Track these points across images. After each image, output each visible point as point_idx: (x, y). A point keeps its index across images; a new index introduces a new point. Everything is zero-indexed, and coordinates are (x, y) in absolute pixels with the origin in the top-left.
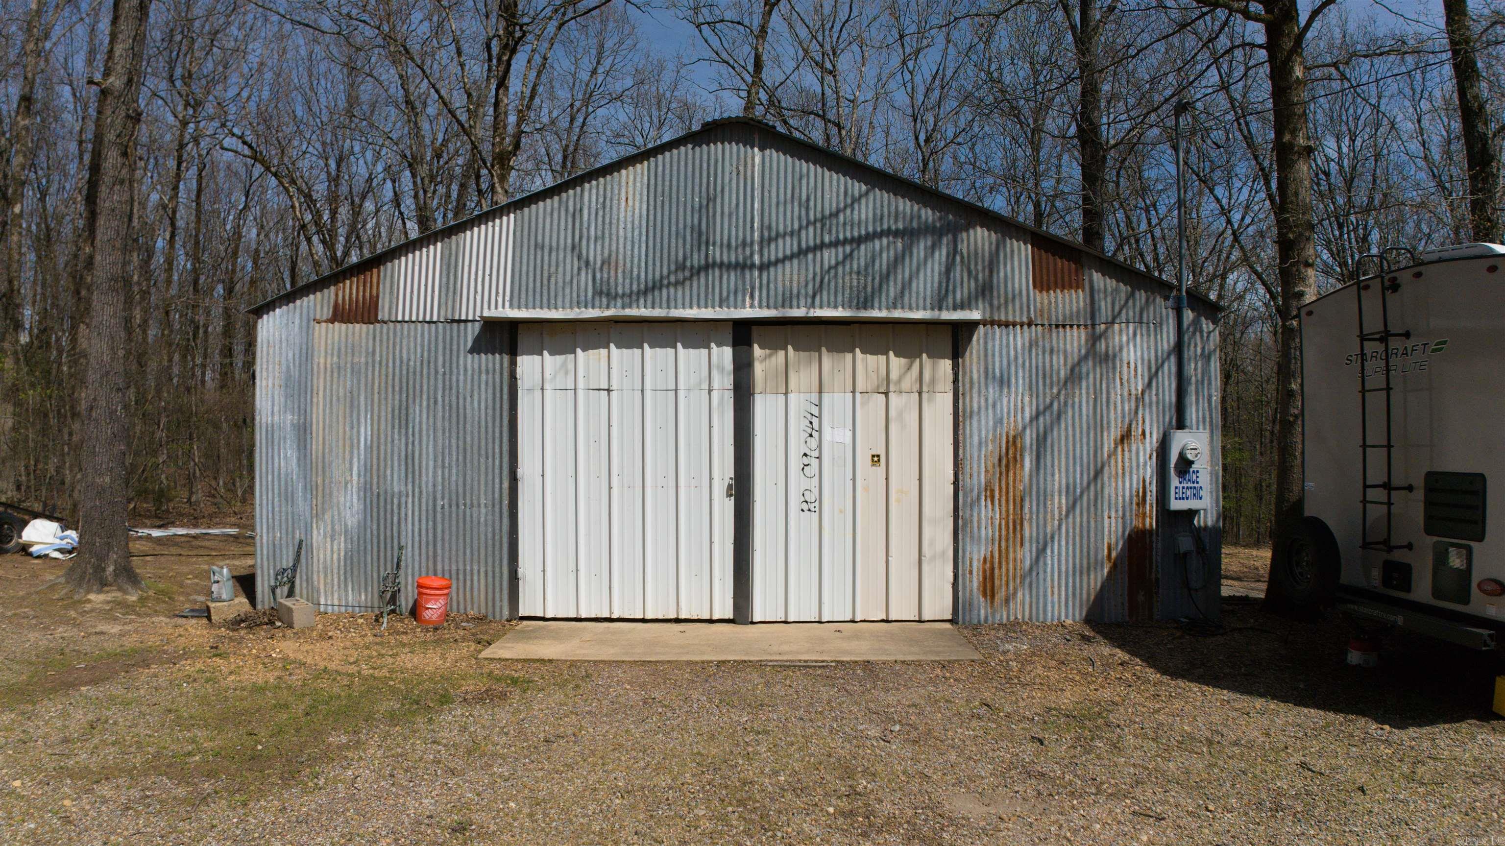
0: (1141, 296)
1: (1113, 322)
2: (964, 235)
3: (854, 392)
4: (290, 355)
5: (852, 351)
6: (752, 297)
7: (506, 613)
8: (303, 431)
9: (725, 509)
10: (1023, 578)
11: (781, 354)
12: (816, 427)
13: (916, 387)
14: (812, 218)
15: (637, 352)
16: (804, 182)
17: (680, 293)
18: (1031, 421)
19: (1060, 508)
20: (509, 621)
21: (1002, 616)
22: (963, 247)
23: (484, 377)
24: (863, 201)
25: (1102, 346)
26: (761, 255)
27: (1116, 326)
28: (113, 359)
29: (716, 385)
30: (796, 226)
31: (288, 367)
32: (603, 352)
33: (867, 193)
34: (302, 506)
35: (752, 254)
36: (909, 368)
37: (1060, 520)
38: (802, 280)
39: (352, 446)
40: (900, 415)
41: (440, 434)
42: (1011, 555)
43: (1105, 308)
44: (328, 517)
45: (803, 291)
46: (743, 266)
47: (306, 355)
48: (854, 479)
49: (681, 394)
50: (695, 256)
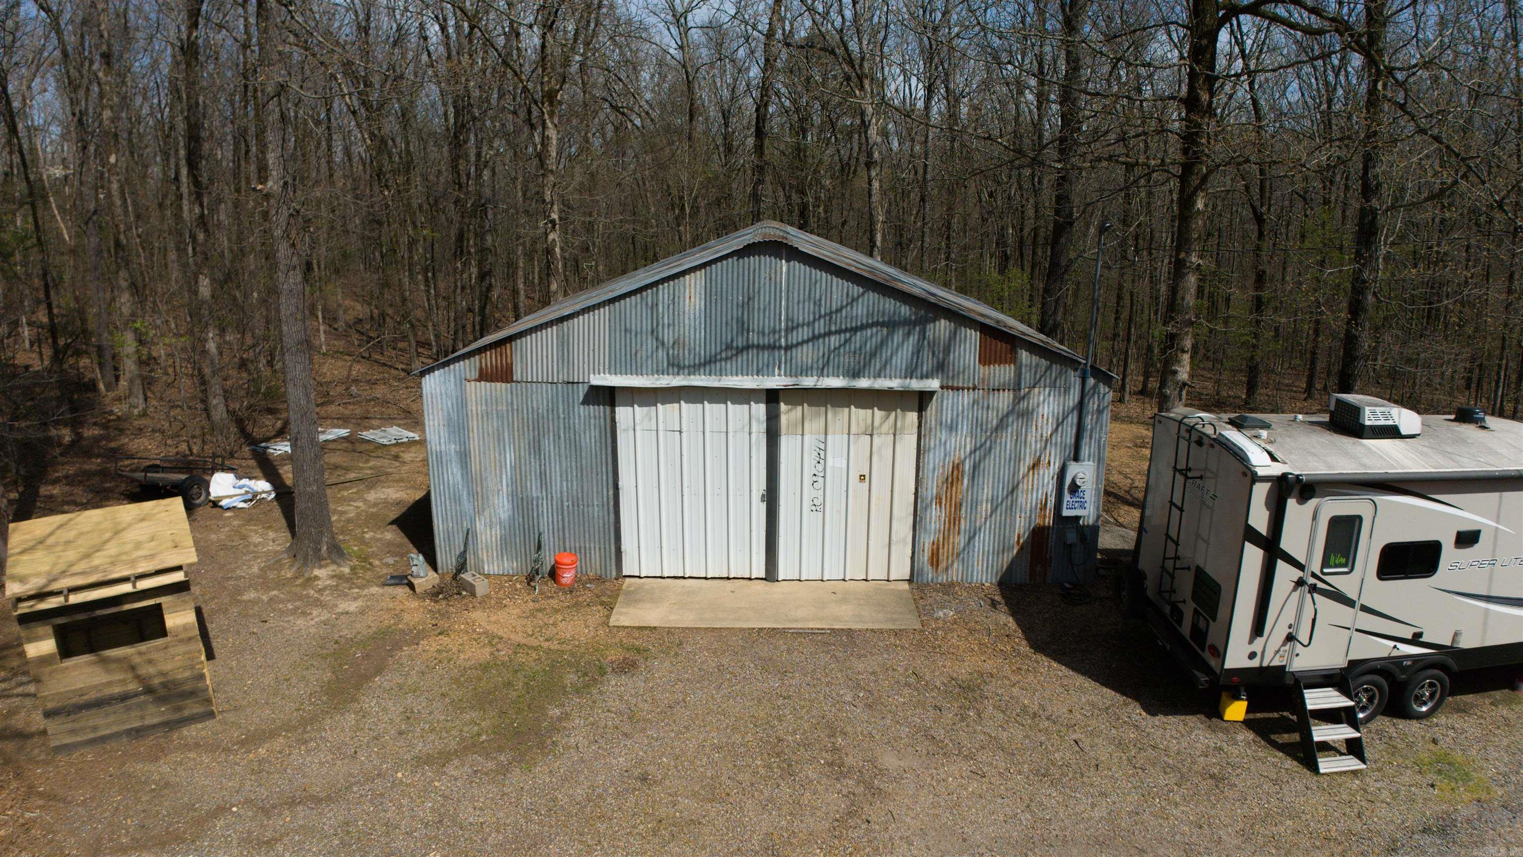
0: (1056, 368)
1: (1034, 387)
2: (932, 325)
3: (849, 434)
4: (450, 404)
5: (849, 407)
6: (779, 368)
7: (614, 574)
8: (464, 457)
9: (760, 510)
10: (958, 555)
11: (799, 408)
12: (822, 456)
13: (892, 431)
14: (823, 312)
15: (700, 406)
16: (818, 286)
17: (729, 366)
18: (971, 453)
19: (986, 510)
20: (616, 579)
21: (943, 578)
22: (930, 334)
23: (592, 421)
24: (860, 300)
25: (1023, 405)
26: (787, 340)
27: (1036, 390)
28: (308, 402)
29: (754, 429)
30: (811, 318)
31: (449, 413)
32: (676, 405)
33: (863, 294)
34: (467, 506)
35: (780, 338)
36: (888, 417)
37: (986, 519)
38: (815, 357)
39: (501, 467)
40: (880, 449)
41: (563, 458)
42: (951, 540)
43: (1027, 377)
44: (487, 513)
45: (815, 366)
46: (773, 347)
47: (462, 403)
48: (847, 491)
49: (730, 435)
50: (740, 339)
